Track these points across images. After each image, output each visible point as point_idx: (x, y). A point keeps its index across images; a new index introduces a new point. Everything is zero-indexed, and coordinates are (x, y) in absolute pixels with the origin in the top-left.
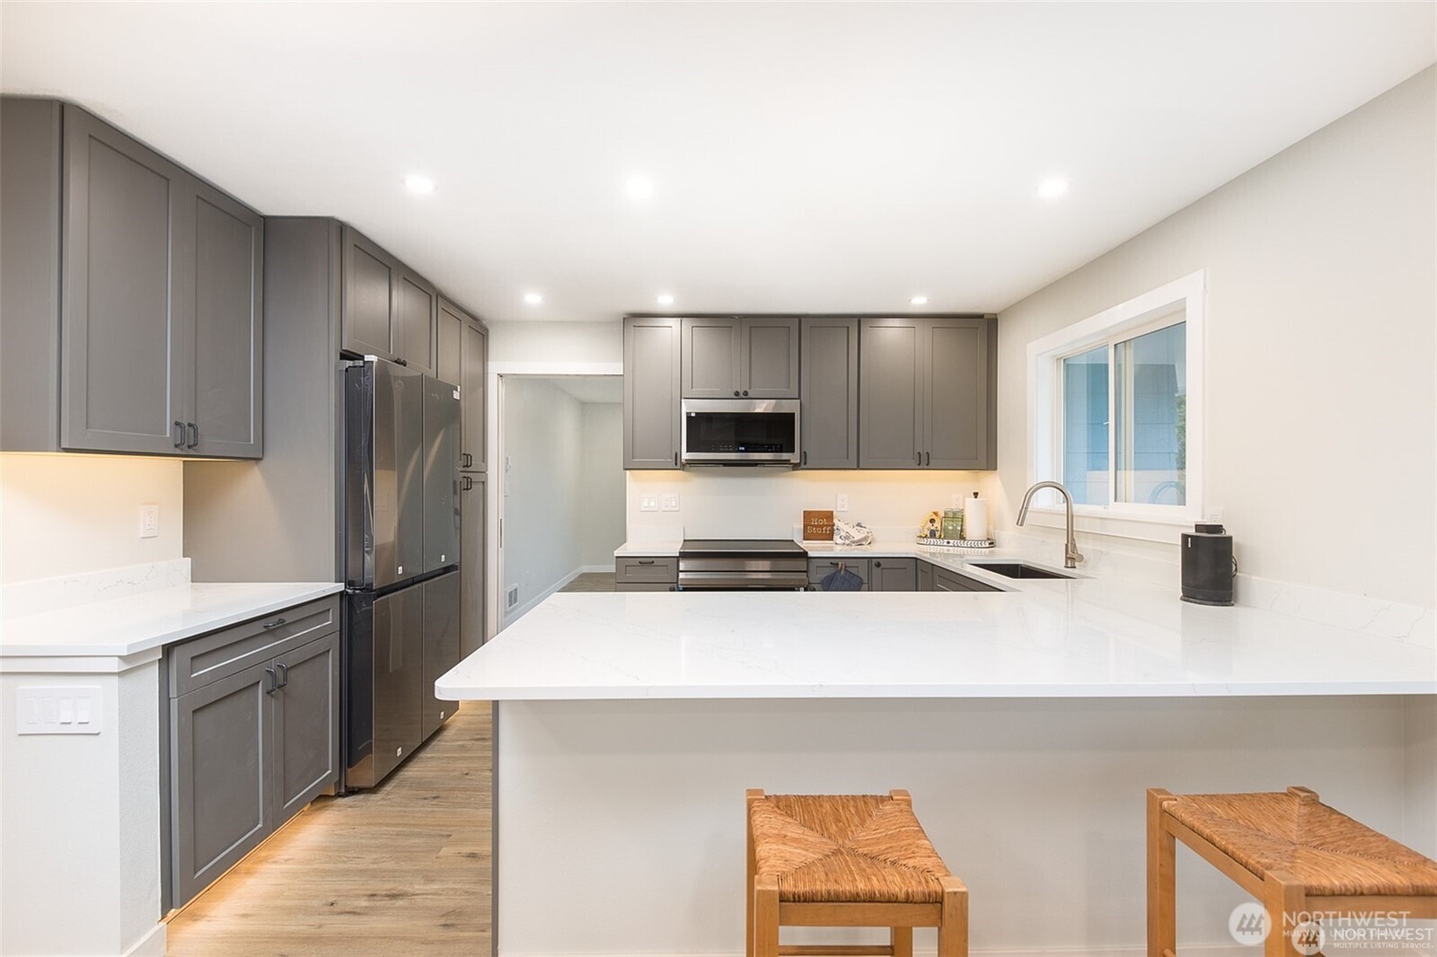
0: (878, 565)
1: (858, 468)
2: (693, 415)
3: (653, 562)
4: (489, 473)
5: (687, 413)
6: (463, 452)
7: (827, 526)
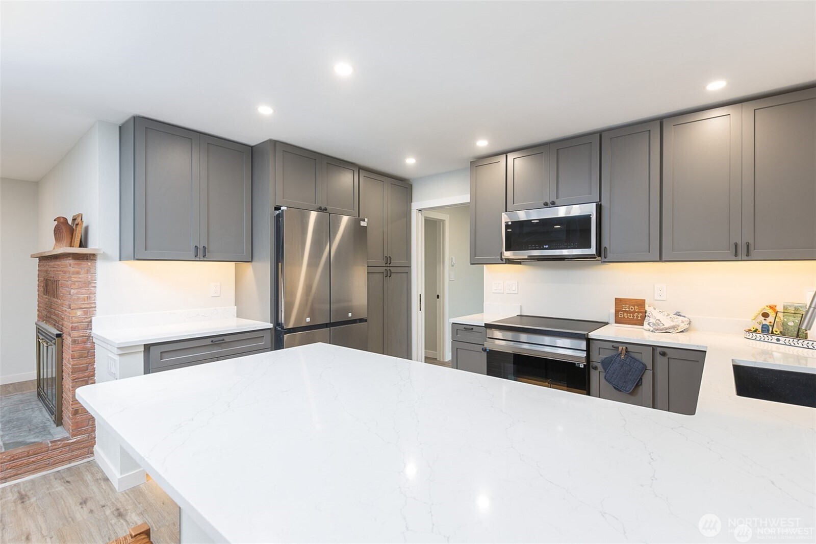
0: (663, 354)
1: (661, 260)
2: (510, 223)
3: (472, 329)
4: (412, 267)
5: (506, 222)
6: (385, 255)
7: (638, 313)
